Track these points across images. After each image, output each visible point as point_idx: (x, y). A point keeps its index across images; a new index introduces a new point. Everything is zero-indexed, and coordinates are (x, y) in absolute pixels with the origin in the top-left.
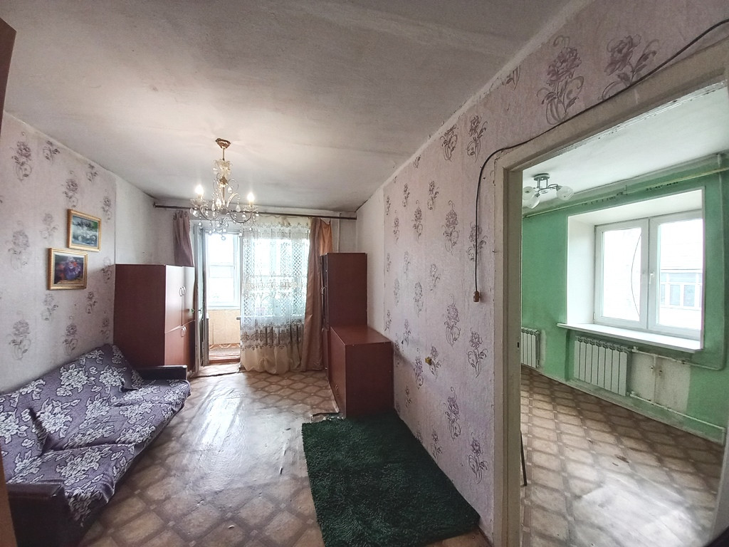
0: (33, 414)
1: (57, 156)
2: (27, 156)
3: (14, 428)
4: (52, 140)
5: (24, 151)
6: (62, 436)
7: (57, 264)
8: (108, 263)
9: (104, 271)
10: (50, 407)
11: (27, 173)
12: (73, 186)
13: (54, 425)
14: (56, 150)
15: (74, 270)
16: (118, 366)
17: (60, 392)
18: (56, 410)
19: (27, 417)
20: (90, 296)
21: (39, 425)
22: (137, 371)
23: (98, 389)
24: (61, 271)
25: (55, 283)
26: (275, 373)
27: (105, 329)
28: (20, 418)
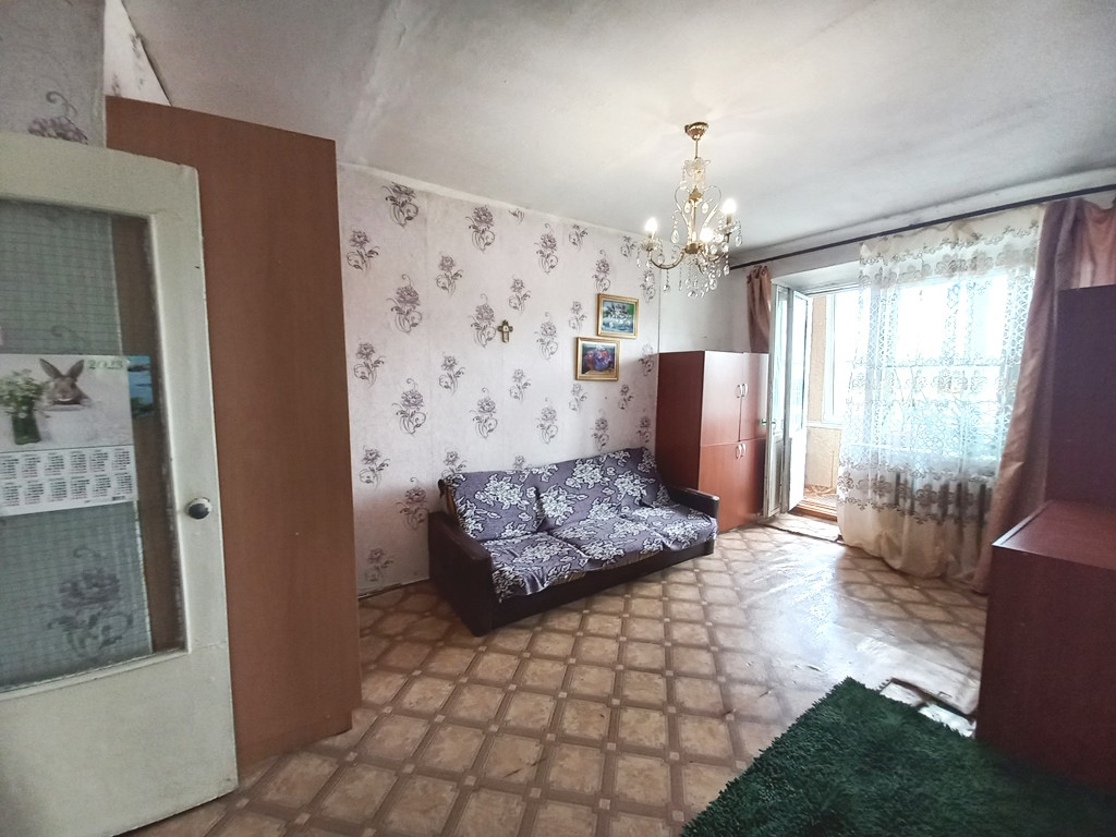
0: (538, 494)
1: (585, 239)
2: (553, 247)
3: (516, 499)
4: (578, 223)
5: (549, 242)
6: (558, 523)
7: (584, 355)
8: (648, 352)
9: (644, 361)
10: (556, 493)
11: (553, 264)
12: (604, 267)
13: (554, 510)
14: (584, 232)
15: (603, 359)
16: (642, 475)
17: (570, 482)
18: (560, 498)
19: (531, 494)
20: (624, 391)
21: (540, 505)
22: (666, 488)
23: (609, 492)
24: (589, 360)
25: (583, 373)
26: (897, 567)
27: (644, 430)
28: (525, 493)
